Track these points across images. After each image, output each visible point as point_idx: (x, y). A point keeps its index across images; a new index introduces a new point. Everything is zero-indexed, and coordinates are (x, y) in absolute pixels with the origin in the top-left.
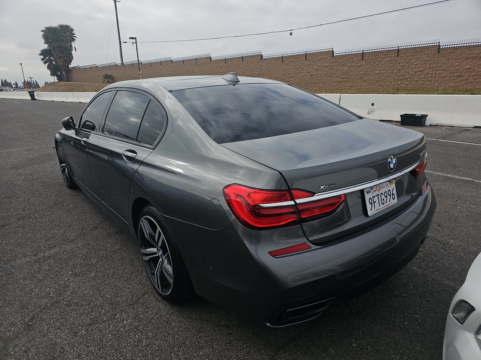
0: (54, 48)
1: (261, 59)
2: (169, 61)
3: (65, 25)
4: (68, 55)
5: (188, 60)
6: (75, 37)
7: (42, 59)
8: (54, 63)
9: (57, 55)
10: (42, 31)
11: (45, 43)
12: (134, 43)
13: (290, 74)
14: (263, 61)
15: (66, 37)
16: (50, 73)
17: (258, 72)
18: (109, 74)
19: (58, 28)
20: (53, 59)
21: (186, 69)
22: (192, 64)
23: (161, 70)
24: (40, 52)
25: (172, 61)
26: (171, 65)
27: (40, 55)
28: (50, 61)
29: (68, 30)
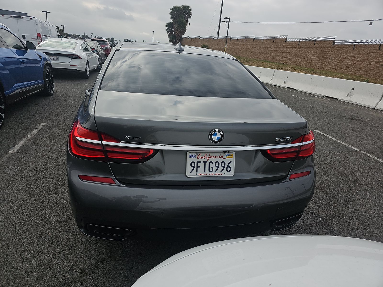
0: (175, 22)
1: (333, 45)
2: (252, 39)
3: (186, 5)
4: (183, 28)
5: (267, 39)
6: (191, 15)
7: (167, 30)
8: (173, 33)
9: (176, 28)
10: (171, 9)
11: (171, 18)
12: (228, 22)
13: (359, 61)
14: (334, 46)
15: (185, 15)
16: (169, 40)
17: (327, 56)
18: (206, 45)
19: (182, 7)
20: (173, 30)
21: (264, 46)
22: (269, 43)
23: (243, 46)
24: (166, 24)
25: (254, 39)
26: (253, 42)
27: (166, 26)
28: (171, 31)
29: (187, 10)
